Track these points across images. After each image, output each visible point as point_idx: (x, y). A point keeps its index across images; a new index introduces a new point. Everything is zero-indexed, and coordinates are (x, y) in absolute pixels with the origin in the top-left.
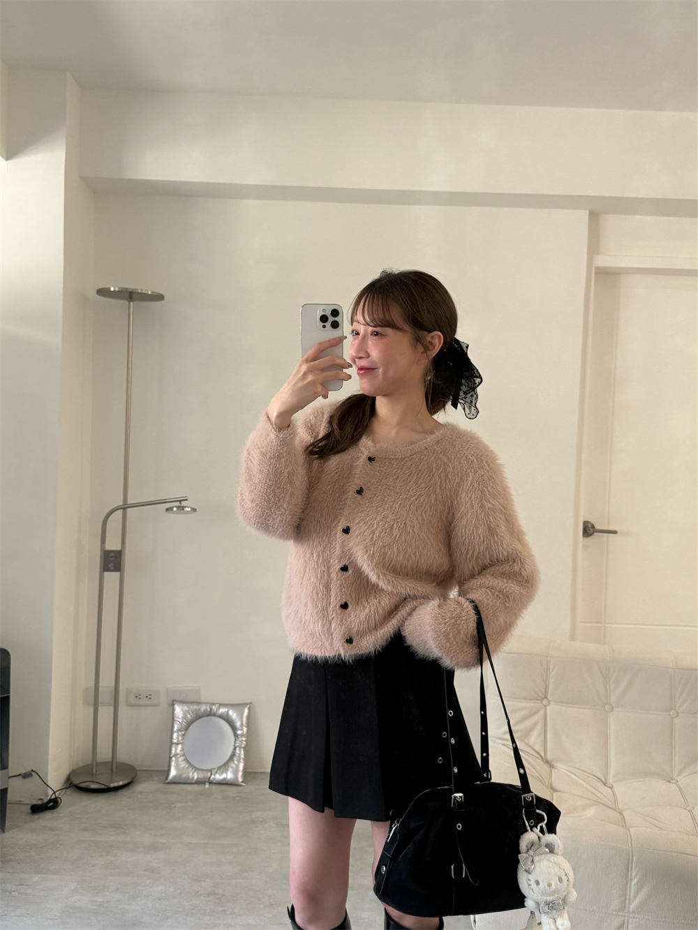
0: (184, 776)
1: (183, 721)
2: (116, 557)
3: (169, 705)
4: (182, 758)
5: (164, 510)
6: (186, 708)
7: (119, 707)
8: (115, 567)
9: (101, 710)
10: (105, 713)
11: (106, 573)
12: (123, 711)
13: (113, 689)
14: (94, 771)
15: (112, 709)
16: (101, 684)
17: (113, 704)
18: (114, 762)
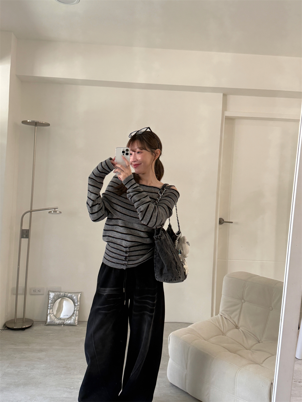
0: (53, 322)
1: (53, 300)
2: (26, 232)
3: (47, 293)
4: (52, 315)
5: (48, 212)
6: (54, 294)
7: (27, 295)
8: (26, 236)
9: (19, 296)
11: (22, 239)
12: (28, 297)
13: (24, 287)
14: (16, 321)
15: (23, 296)
16: (19, 286)
17: (24, 294)
18: (24, 318)
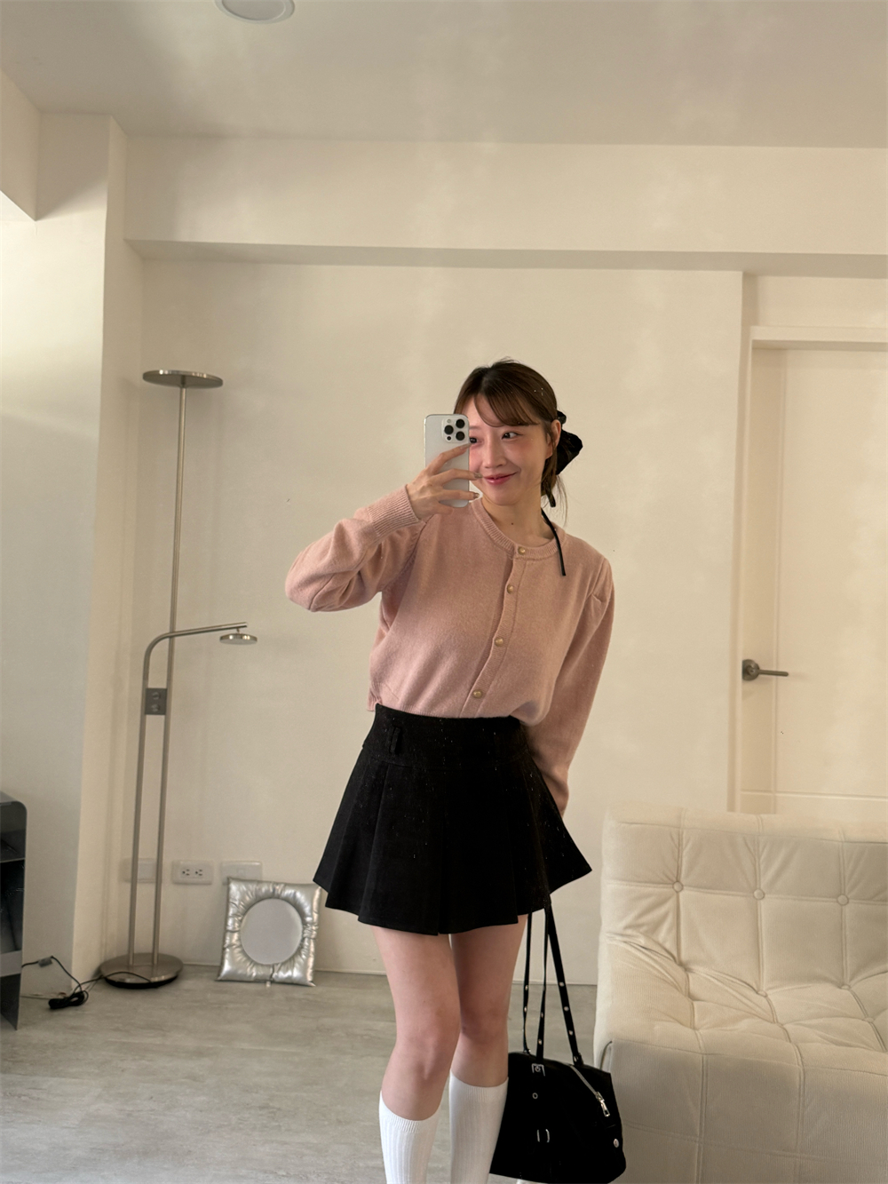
0: (240, 972)
1: (240, 904)
2: (160, 697)
3: (224, 884)
4: (239, 949)
5: (219, 638)
6: (243, 888)
7: (162, 885)
8: (159, 708)
9: (140, 888)
10: (145, 892)
11: (149, 718)
12: (168, 891)
13: (155, 861)
14: (131, 963)
15: (153, 887)
16: (140, 856)
17: (155, 881)
18: (156, 955)
